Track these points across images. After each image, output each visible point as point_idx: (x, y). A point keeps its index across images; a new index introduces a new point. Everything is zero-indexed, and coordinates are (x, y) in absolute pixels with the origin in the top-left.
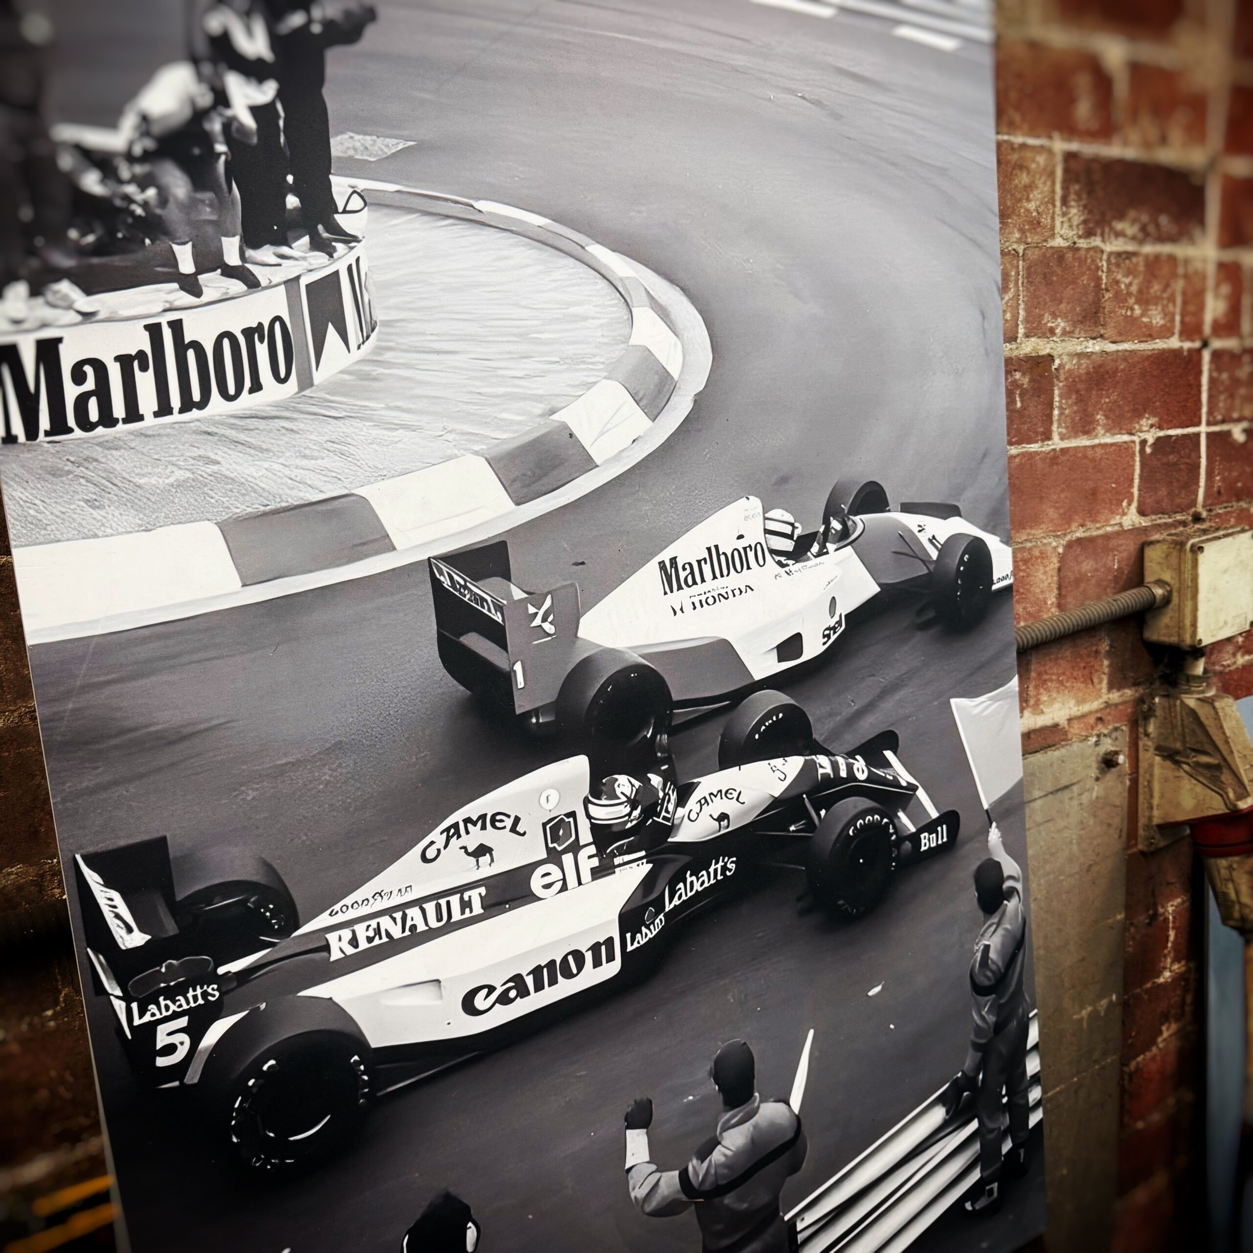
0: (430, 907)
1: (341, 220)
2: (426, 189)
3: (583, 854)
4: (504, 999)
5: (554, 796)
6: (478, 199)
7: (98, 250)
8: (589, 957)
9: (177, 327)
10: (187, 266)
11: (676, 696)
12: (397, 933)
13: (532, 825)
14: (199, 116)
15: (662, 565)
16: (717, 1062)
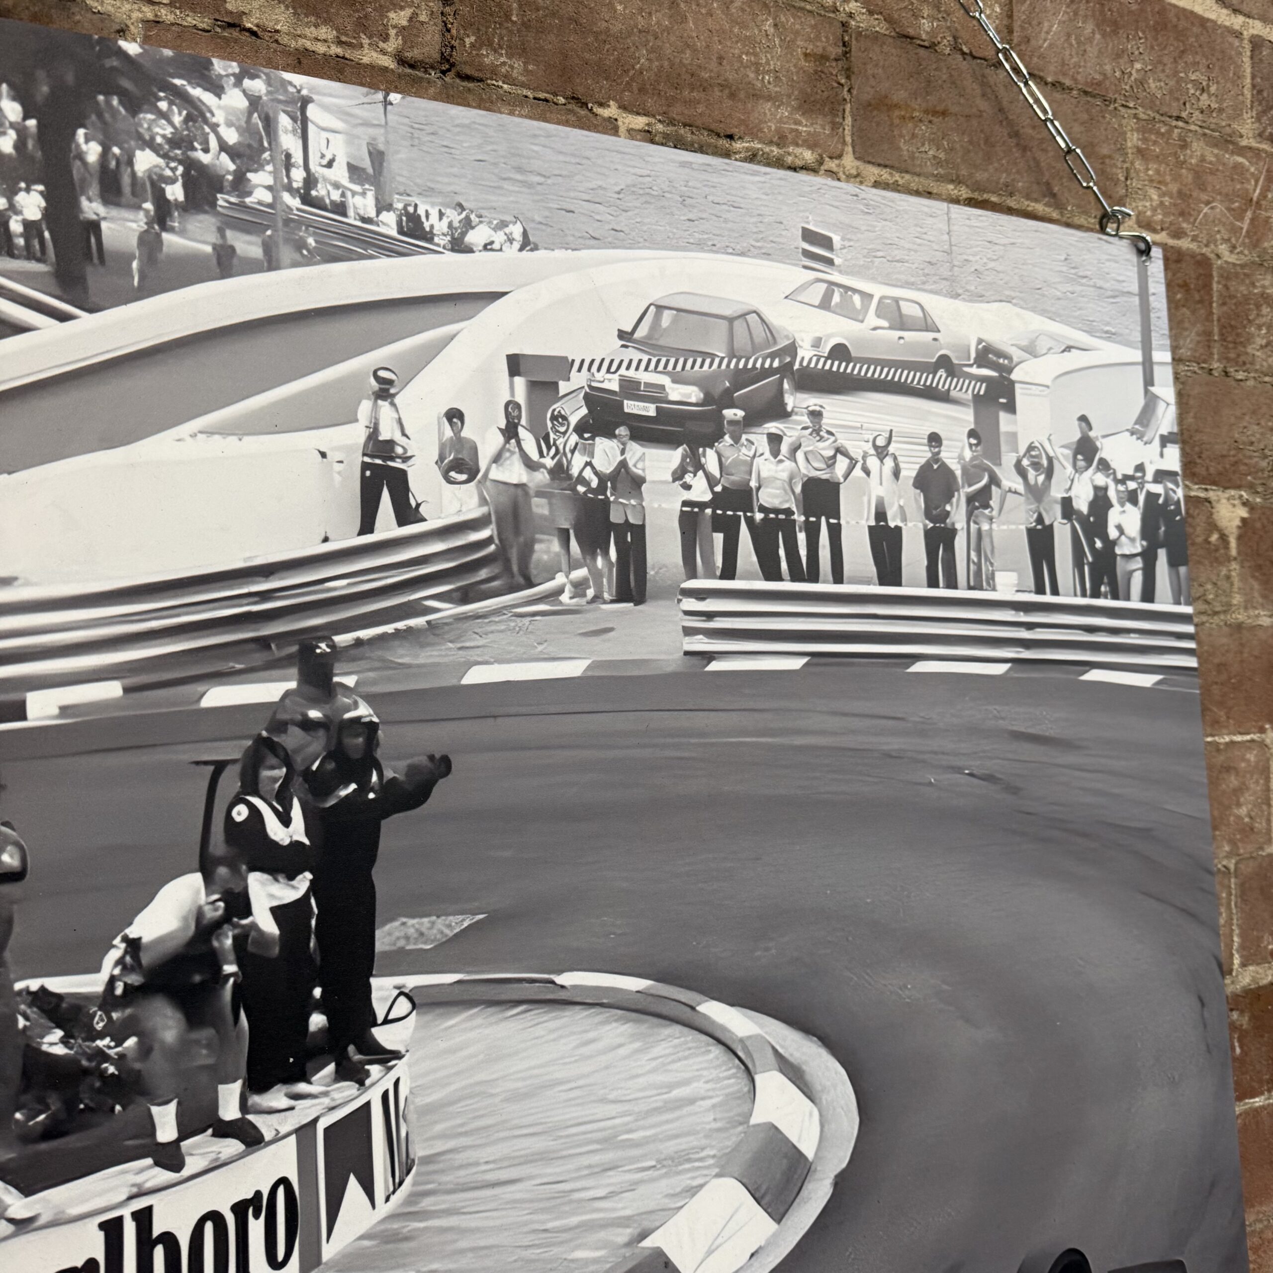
1: (380, 1033)
2: (495, 972)
6: (560, 972)
7: (49, 1133)
9: (144, 1218)
10: (167, 1131)
14: (205, 931)
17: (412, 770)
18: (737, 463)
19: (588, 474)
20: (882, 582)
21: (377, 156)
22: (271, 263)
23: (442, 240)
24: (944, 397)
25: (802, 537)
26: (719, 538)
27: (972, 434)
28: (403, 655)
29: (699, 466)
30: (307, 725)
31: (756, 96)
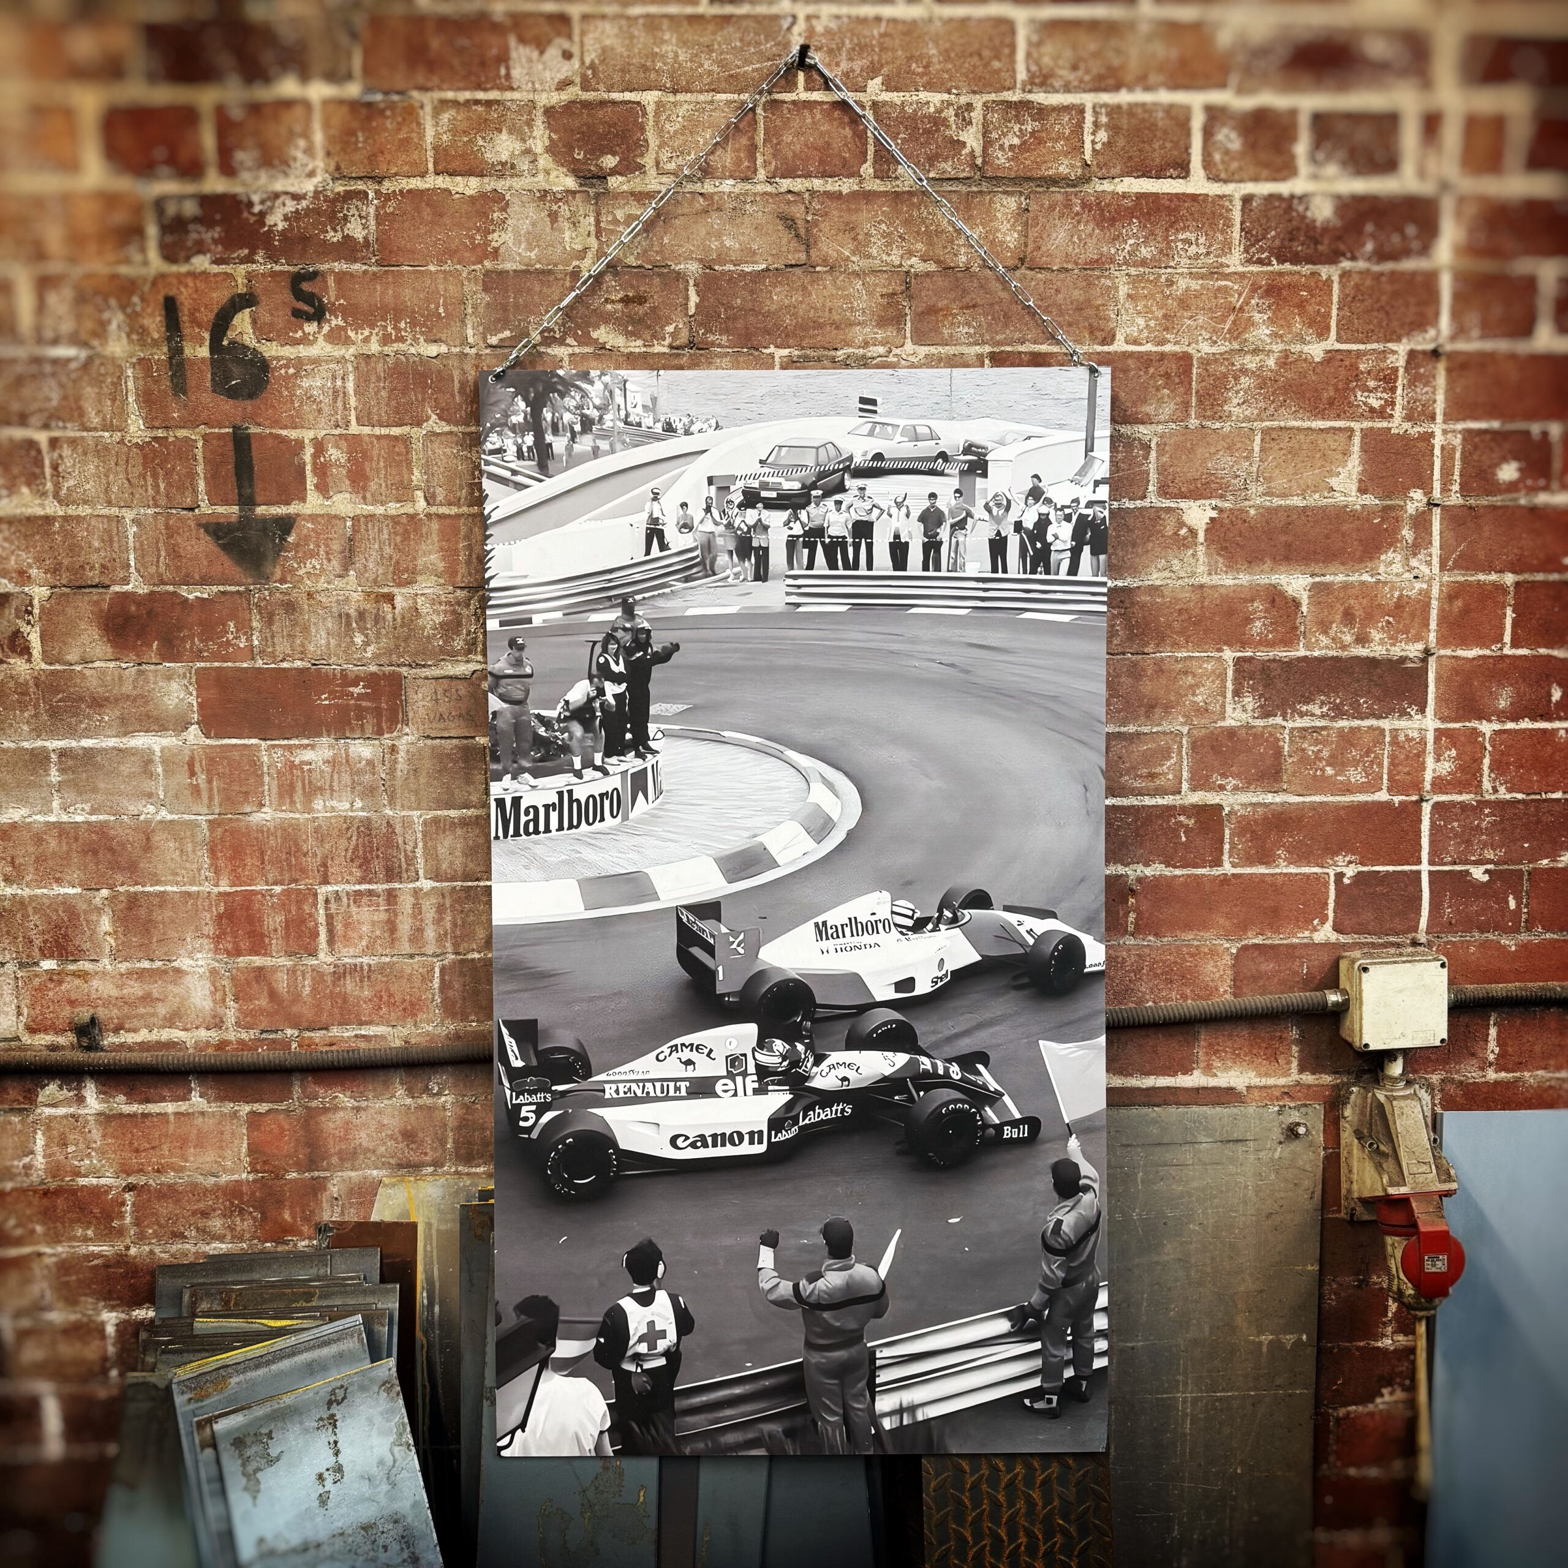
0: (658, 1085)
1: (651, 744)
2: (695, 727)
3: (749, 1079)
4: (693, 1145)
5: (734, 1043)
6: (723, 730)
7: (541, 760)
8: (747, 1137)
9: (570, 792)
10: (577, 765)
11: (818, 1001)
12: (639, 1093)
13: (720, 1055)
14: (590, 700)
15: (817, 925)
16: (826, 1226)
17: (664, 648)
18: (817, 516)
19: (743, 526)
20: (895, 569)
21: (654, 400)
22: (613, 451)
23: (680, 431)
24: (941, 474)
25: (850, 550)
26: (806, 551)
27: (957, 491)
28: (661, 603)
29: (797, 519)
30: (625, 629)
31: (851, 324)
